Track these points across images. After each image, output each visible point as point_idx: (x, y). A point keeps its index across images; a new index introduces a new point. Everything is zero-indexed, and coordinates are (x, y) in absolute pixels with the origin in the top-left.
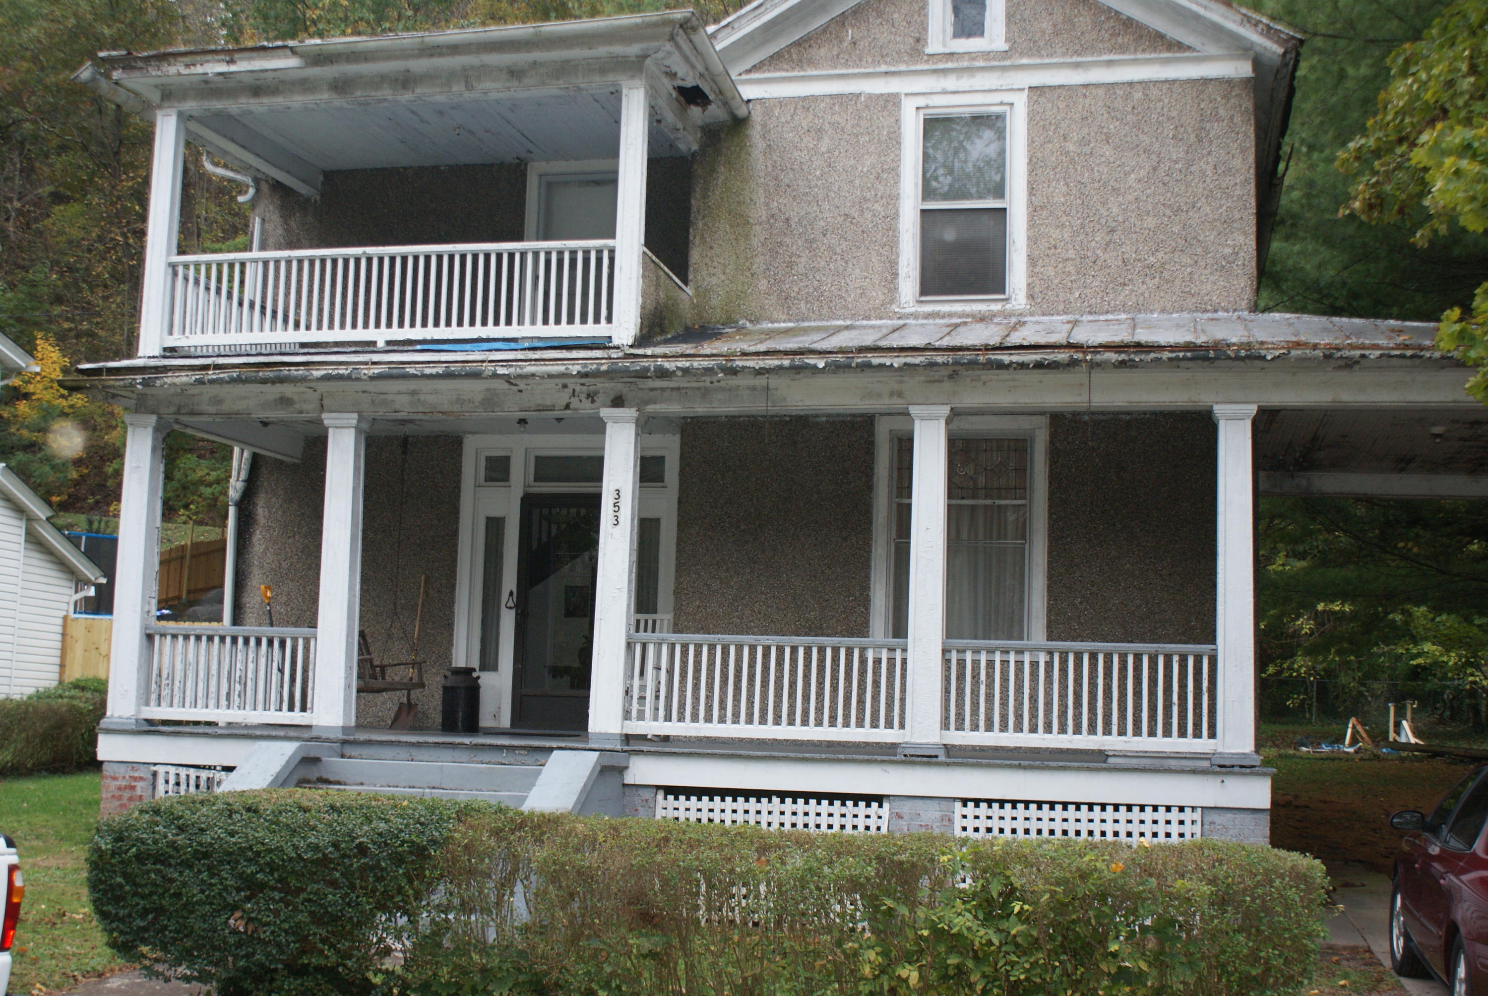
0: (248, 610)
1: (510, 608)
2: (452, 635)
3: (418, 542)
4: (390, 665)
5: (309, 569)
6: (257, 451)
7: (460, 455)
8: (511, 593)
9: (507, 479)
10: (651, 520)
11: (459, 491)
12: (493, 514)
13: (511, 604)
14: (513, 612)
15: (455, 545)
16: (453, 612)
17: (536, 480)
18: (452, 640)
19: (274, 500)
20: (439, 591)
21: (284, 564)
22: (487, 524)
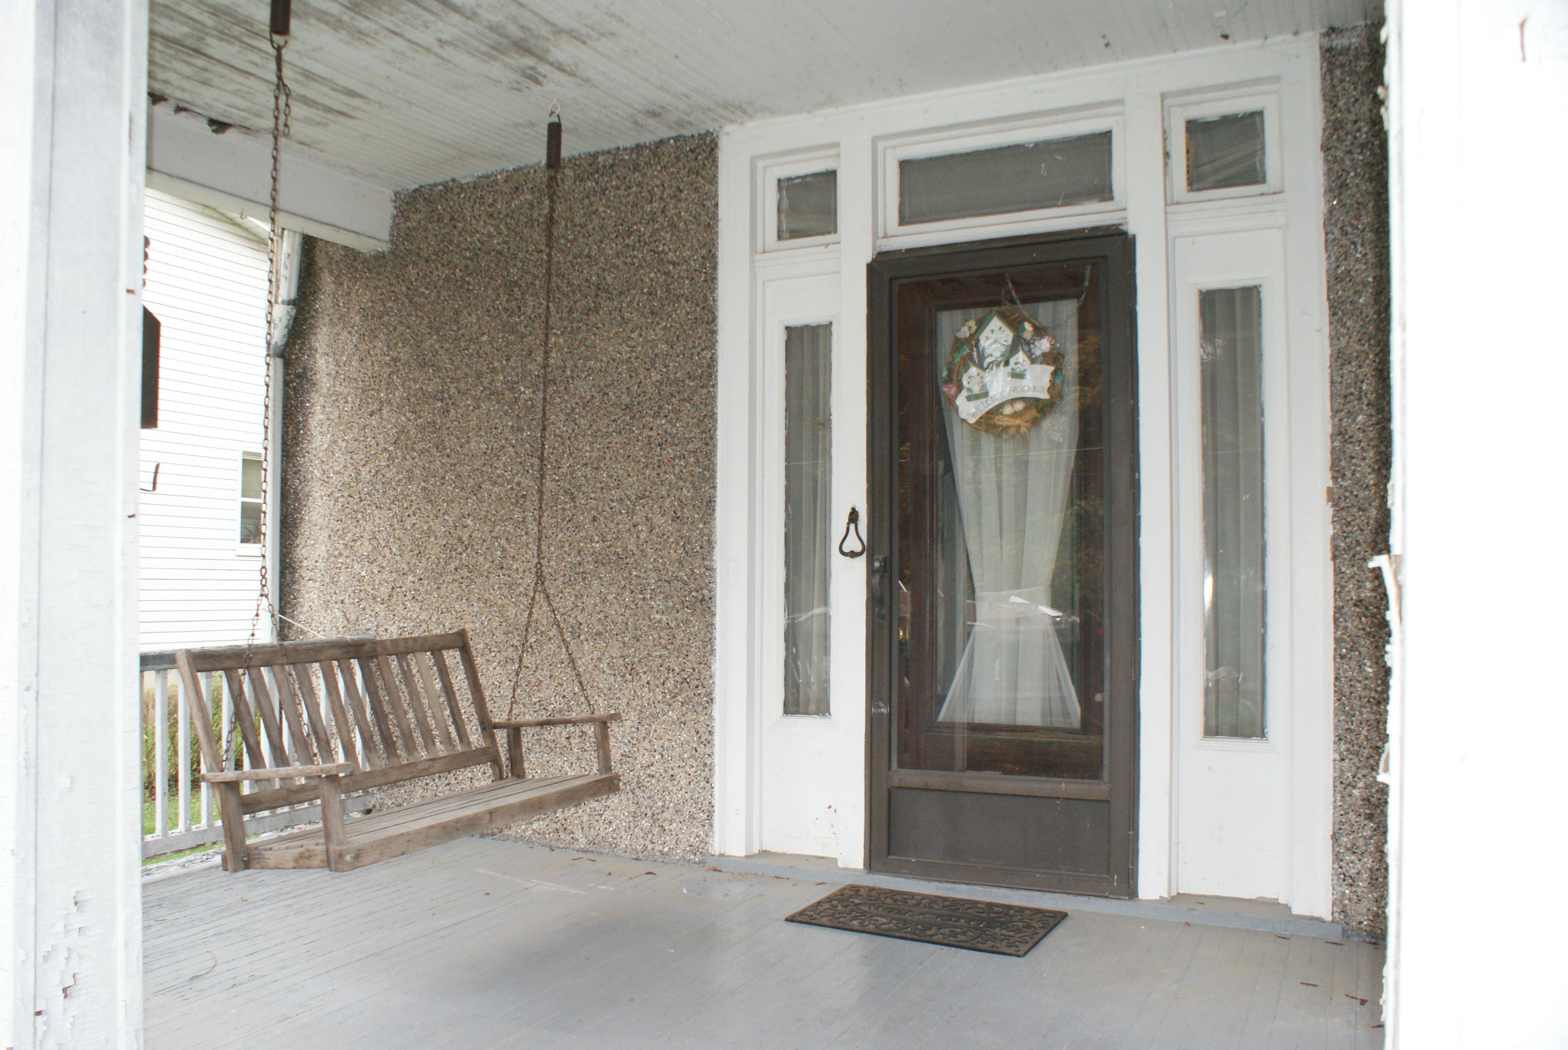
0: (307, 574)
1: (853, 554)
2: (710, 626)
3: (626, 400)
4: (528, 724)
5: (410, 480)
6: (314, 231)
7: (713, 180)
8: (853, 517)
9: (831, 228)
10: (1228, 294)
11: (715, 267)
12: (798, 320)
13: (853, 544)
14: (862, 561)
15: (710, 401)
16: (710, 569)
17: (903, 222)
18: (711, 640)
19: (344, 336)
20: (676, 518)
21: (364, 471)
22: (788, 344)
